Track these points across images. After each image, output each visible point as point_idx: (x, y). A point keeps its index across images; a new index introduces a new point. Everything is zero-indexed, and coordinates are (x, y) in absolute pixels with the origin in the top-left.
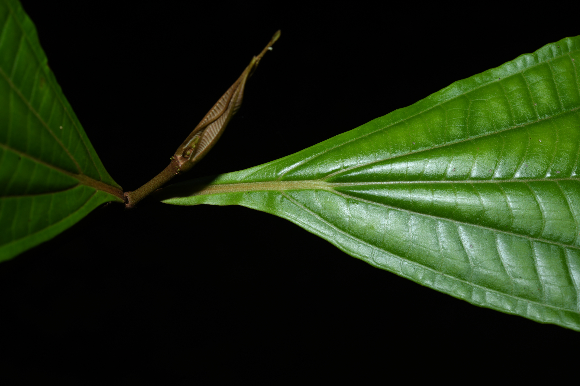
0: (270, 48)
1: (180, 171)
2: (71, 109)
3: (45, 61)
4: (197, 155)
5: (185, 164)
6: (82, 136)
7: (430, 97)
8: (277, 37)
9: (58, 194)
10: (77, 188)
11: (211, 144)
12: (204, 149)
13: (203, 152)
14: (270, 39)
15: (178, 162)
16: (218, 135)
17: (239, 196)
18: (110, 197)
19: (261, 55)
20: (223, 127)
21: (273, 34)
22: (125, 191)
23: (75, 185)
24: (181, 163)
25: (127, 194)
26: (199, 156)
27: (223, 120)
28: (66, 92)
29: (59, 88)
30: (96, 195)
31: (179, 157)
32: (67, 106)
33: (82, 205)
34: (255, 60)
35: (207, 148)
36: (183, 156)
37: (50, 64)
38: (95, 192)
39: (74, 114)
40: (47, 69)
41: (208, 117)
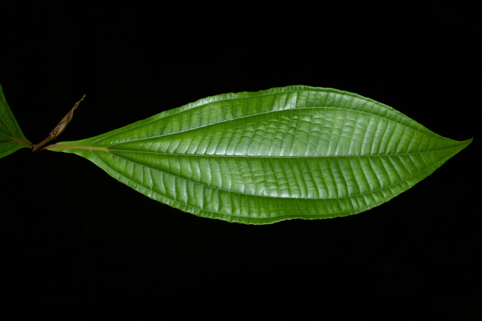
0: (83, 100)
1: (52, 139)
2: (13, 114)
3: (5, 98)
4: (57, 134)
5: (53, 137)
6: (16, 124)
7: (152, 117)
8: (84, 96)
9: (4, 143)
10: (12, 142)
11: (62, 130)
12: (60, 132)
13: (60, 133)
14: (82, 97)
15: (51, 135)
16: (64, 127)
17: (74, 150)
18: (25, 146)
19: (80, 101)
20: (66, 125)
21: (83, 95)
22: (33, 144)
23: (12, 141)
24: (53, 136)
25: (34, 146)
26: (58, 134)
27: (66, 123)
28: (11, 108)
29: (9, 107)
30: (19, 145)
31: (52, 133)
32: (11, 113)
33: (14, 148)
34: (77, 103)
35: (61, 132)
36: (53, 134)
37: (6, 99)
38: (19, 144)
39: (14, 116)
40: (5, 101)
41: (62, 121)
